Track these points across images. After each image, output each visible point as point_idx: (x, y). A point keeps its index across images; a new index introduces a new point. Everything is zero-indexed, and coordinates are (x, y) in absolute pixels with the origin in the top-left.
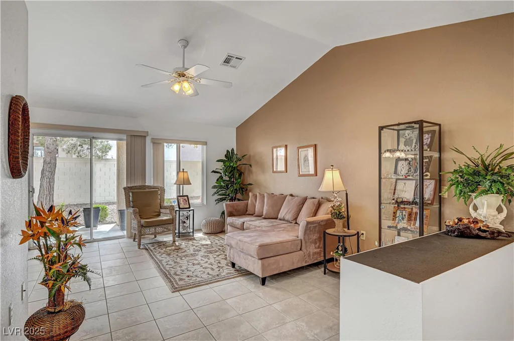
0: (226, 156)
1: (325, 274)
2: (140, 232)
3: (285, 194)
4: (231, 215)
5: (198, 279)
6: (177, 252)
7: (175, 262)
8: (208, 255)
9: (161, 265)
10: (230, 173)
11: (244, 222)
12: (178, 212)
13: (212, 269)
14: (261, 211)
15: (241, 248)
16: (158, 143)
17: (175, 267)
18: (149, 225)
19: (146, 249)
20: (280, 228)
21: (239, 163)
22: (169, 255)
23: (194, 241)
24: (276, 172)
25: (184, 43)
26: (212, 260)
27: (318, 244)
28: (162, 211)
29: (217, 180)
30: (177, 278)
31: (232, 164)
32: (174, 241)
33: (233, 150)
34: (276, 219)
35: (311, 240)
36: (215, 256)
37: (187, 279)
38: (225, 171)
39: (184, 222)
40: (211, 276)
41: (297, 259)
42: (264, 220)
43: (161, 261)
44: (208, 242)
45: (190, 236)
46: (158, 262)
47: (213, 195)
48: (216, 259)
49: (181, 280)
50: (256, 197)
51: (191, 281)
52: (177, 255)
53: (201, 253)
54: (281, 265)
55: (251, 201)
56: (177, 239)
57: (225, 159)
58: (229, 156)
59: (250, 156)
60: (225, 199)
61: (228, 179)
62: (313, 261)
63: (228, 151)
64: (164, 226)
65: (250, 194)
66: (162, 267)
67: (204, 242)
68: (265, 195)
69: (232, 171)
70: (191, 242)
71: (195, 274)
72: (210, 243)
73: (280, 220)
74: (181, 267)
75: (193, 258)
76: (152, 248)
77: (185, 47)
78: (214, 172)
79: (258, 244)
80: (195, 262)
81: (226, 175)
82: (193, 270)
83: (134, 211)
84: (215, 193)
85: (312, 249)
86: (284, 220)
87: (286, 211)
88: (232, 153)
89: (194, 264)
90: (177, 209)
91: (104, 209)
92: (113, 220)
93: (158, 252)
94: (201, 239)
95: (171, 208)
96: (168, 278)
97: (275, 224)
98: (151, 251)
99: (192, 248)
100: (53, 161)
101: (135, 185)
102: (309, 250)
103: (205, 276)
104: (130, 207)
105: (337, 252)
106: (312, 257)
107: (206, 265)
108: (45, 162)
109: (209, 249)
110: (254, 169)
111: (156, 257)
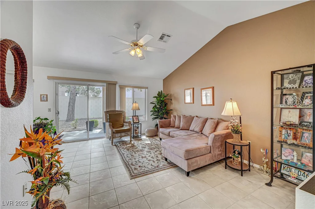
0: (158, 95)
1: (226, 168)
2: (112, 136)
3: (193, 115)
4: (162, 127)
5: (146, 169)
6: (133, 148)
7: (132, 155)
8: (150, 150)
9: (123, 157)
10: (160, 104)
11: (170, 132)
12: (133, 125)
13: (154, 161)
14: (179, 125)
15: (172, 150)
16: (122, 88)
17: (131, 159)
18: (118, 132)
19: (116, 146)
20: (193, 137)
21: (165, 98)
22: (128, 150)
23: (142, 141)
24: (187, 103)
25: (137, 25)
26: (153, 155)
27: (220, 149)
28: (125, 124)
29: (153, 108)
30: (133, 167)
31: (161, 99)
32: (131, 141)
33: (162, 91)
34: (188, 130)
35: (216, 147)
36: (154, 152)
37: (139, 168)
38: (158, 103)
39: (136, 130)
40: (153, 167)
41: (209, 159)
42: (181, 131)
43: (123, 154)
44: (149, 142)
45: (139, 138)
46: (122, 155)
47: (151, 115)
48: (155, 154)
49: (135, 169)
50: (175, 117)
51: (142, 171)
52: (133, 150)
53: (146, 149)
54: (199, 163)
55: (173, 119)
56: (132, 139)
57: (157, 96)
58: (160, 94)
59: (171, 94)
60: (158, 118)
61: (159, 107)
62: (218, 159)
63: (159, 92)
64: (125, 132)
65: (172, 115)
66: (124, 159)
67: (147, 142)
68: (181, 116)
69: (161, 102)
70: (140, 142)
71: (143, 165)
72: (150, 143)
73: (191, 131)
74: (135, 159)
75: (142, 153)
76: (119, 145)
77: (138, 28)
78: (151, 103)
79: (184, 149)
80: (143, 156)
81: (158, 105)
82: (142, 161)
83: (109, 124)
84: (152, 114)
85: (217, 152)
86: (193, 131)
87: (195, 126)
88: (161, 93)
89: (142, 157)
90: (132, 123)
91: (96, 122)
92: (101, 127)
93: (122, 148)
94: (145, 140)
95: (130, 123)
96: (128, 167)
97: (189, 134)
98: (119, 147)
99: (141, 146)
100: (74, 98)
101: (111, 110)
102: (215, 153)
103: (150, 167)
104: (107, 122)
105: (234, 155)
106: (217, 157)
107: (150, 158)
108: (70, 98)
109: (150, 147)
110: (173, 101)
111: (121, 151)
